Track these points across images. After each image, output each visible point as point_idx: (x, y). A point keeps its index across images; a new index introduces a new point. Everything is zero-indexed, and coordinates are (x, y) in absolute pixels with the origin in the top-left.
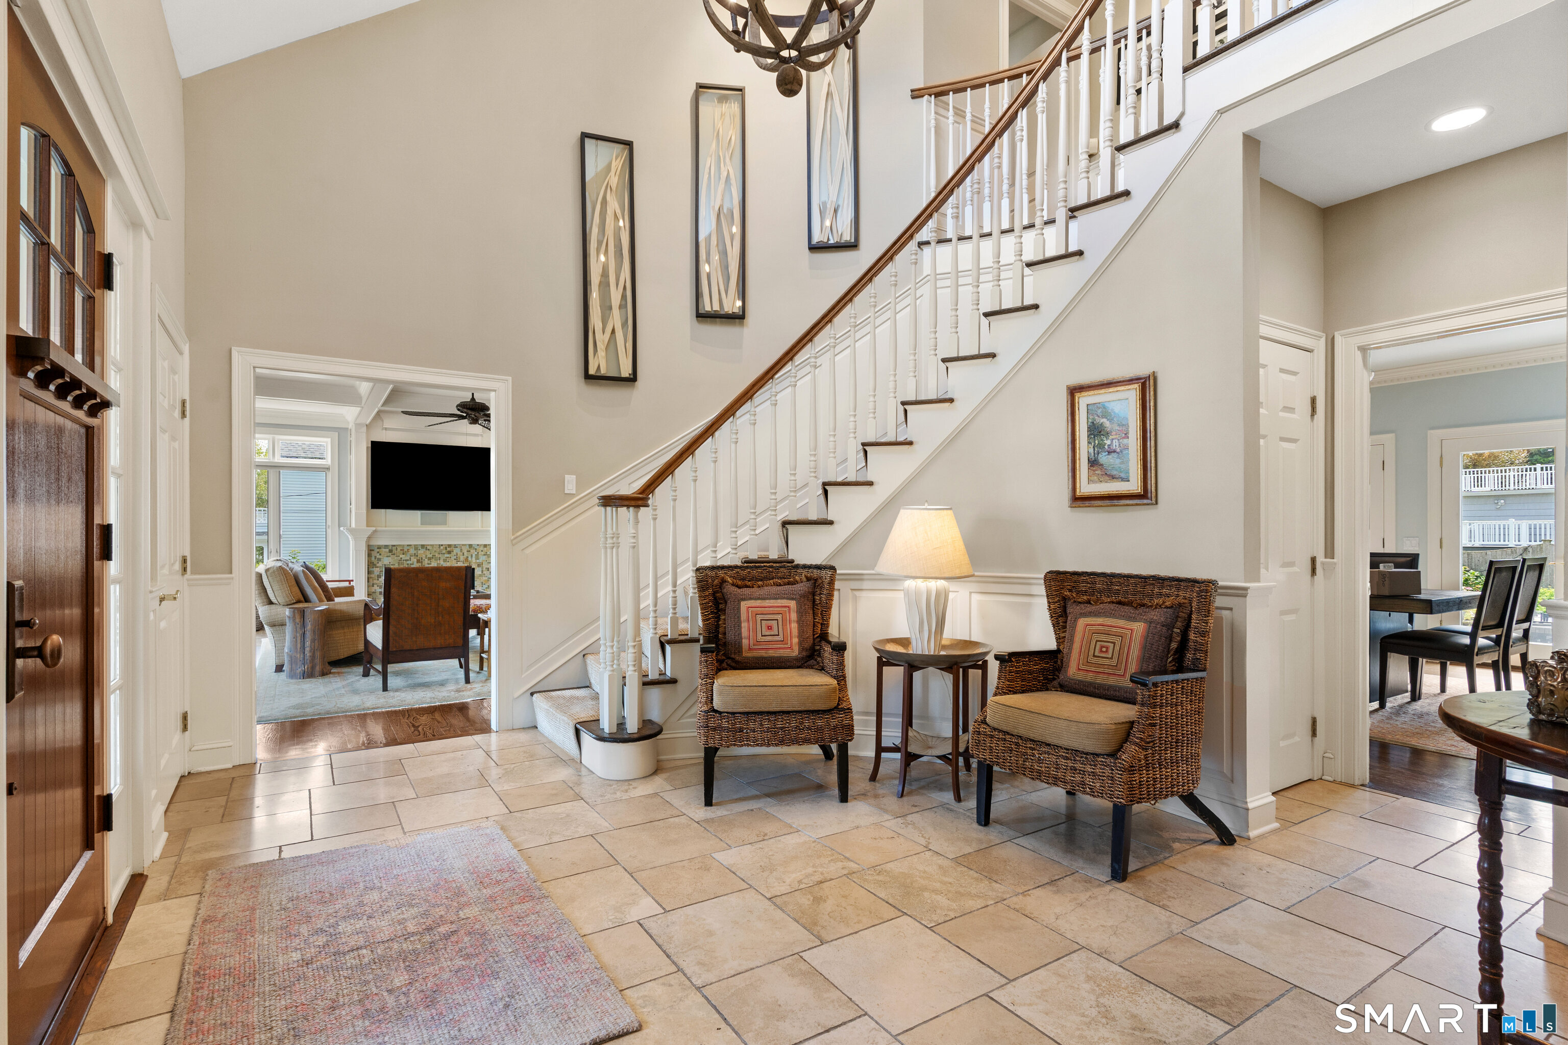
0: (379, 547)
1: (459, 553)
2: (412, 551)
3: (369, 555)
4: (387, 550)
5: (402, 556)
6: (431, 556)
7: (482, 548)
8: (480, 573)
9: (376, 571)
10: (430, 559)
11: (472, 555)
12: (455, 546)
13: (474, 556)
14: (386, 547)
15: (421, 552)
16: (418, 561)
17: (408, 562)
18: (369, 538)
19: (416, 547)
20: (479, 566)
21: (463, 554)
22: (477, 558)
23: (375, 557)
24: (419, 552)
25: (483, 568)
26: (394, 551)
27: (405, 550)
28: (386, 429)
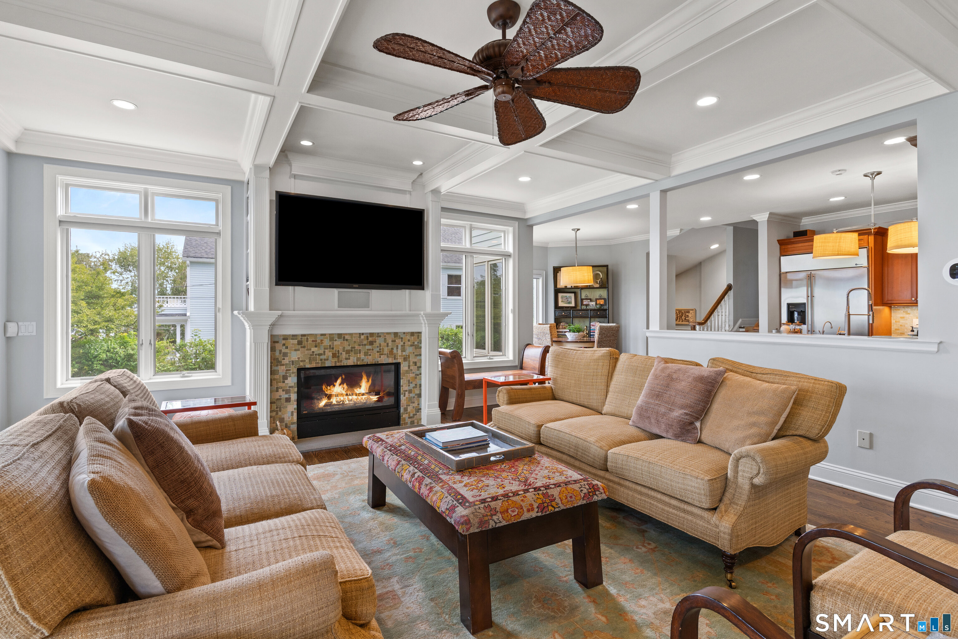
0: (286, 338)
1: (383, 344)
2: (327, 342)
3: (273, 349)
4: (296, 342)
5: (313, 349)
6: (349, 348)
7: (408, 337)
8: (406, 368)
9: (282, 370)
10: (348, 352)
11: (397, 346)
12: (379, 335)
13: (400, 347)
14: (294, 337)
15: (337, 343)
16: (334, 356)
17: (323, 357)
18: (273, 325)
19: (332, 337)
20: (405, 359)
21: (388, 346)
22: (403, 350)
23: (280, 351)
24: (335, 343)
25: (409, 363)
26: (305, 343)
27: (319, 341)
28: (295, 177)
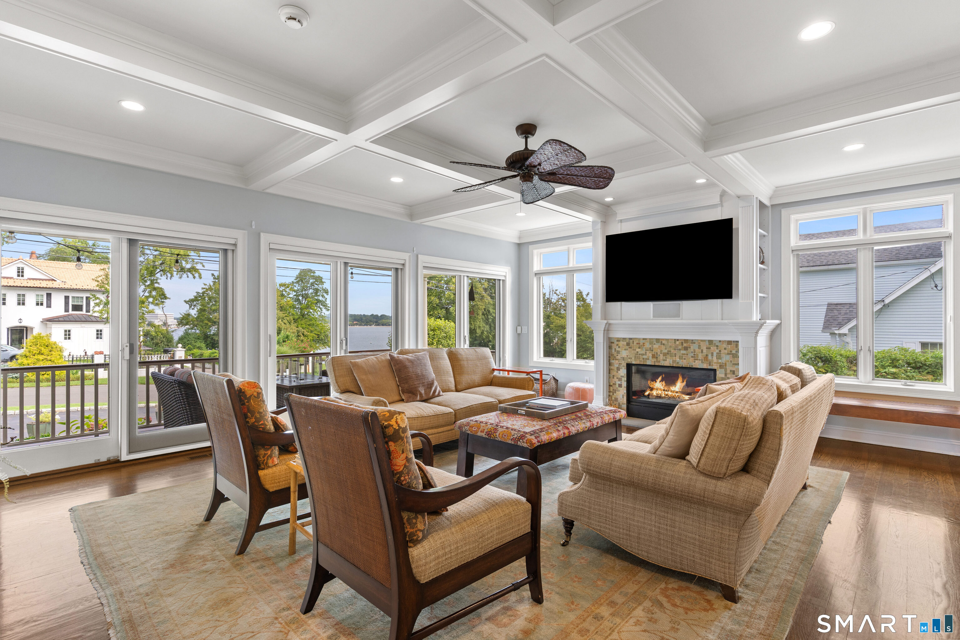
0: (618, 340)
1: (697, 349)
2: (648, 345)
3: (610, 348)
4: (625, 343)
5: (638, 350)
6: (666, 351)
7: (725, 346)
8: (723, 376)
9: (616, 364)
10: (665, 354)
11: (712, 353)
12: (693, 342)
13: (715, 354)
14: (624, 339)
15: (656, 346)
16: (653, 356)
17: (645, 357)
18: (607, 330)
19: (651, 341)
20: (721, 367)
21: (702, 352)
22: (719, 357)
23: (615, 349)
24: (655, 346)
25: (726, 370)
26: (631, 344)
27: (641, 344)
28: (621, 221)
